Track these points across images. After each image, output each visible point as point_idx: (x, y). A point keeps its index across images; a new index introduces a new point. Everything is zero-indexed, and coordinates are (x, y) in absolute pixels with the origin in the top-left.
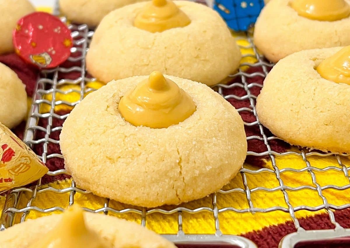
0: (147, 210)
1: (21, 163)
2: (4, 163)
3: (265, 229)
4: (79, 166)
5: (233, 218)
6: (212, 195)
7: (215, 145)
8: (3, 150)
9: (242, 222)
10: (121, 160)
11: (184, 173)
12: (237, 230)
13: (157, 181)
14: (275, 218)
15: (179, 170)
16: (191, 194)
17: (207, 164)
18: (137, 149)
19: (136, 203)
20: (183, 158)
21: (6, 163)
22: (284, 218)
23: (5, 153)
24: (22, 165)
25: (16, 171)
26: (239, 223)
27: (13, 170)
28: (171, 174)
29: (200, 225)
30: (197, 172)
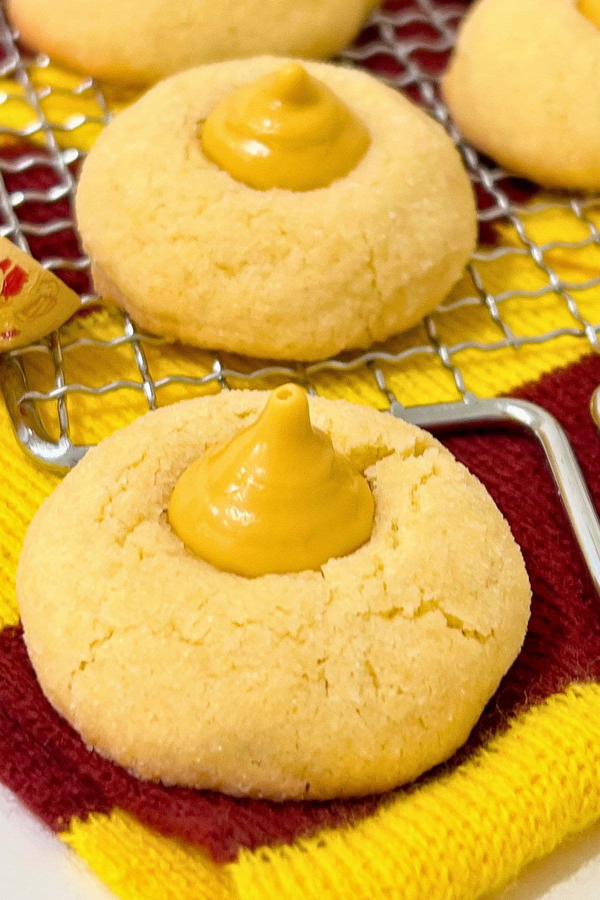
0: (305, 364)
1: (41, 296)
2: (6, 299)
3: (545, 376)
4: (152, 289)
5: (473, 362)
6: (426, 320)
7: (430, 214)
8: (4, 273)
9: (495, 368)
10: (251, 269)
11: (380, 281)
12: (491, 386)
13: (330, 306)
14: (558, 352)
15: (368, 277)
16: (394, 323)
17: (421, 256)
18: (282, 241)
19: (286, 354)
20: (376, 251)
21: (10, 299)
22: (574, 348)
23: (8, 277)
24: (42, 300)
25: (30, 313)
26: (489, 371)
27: (24, 311)
28: (356, 287)
29: (415, 385)
30: (405, 277)
